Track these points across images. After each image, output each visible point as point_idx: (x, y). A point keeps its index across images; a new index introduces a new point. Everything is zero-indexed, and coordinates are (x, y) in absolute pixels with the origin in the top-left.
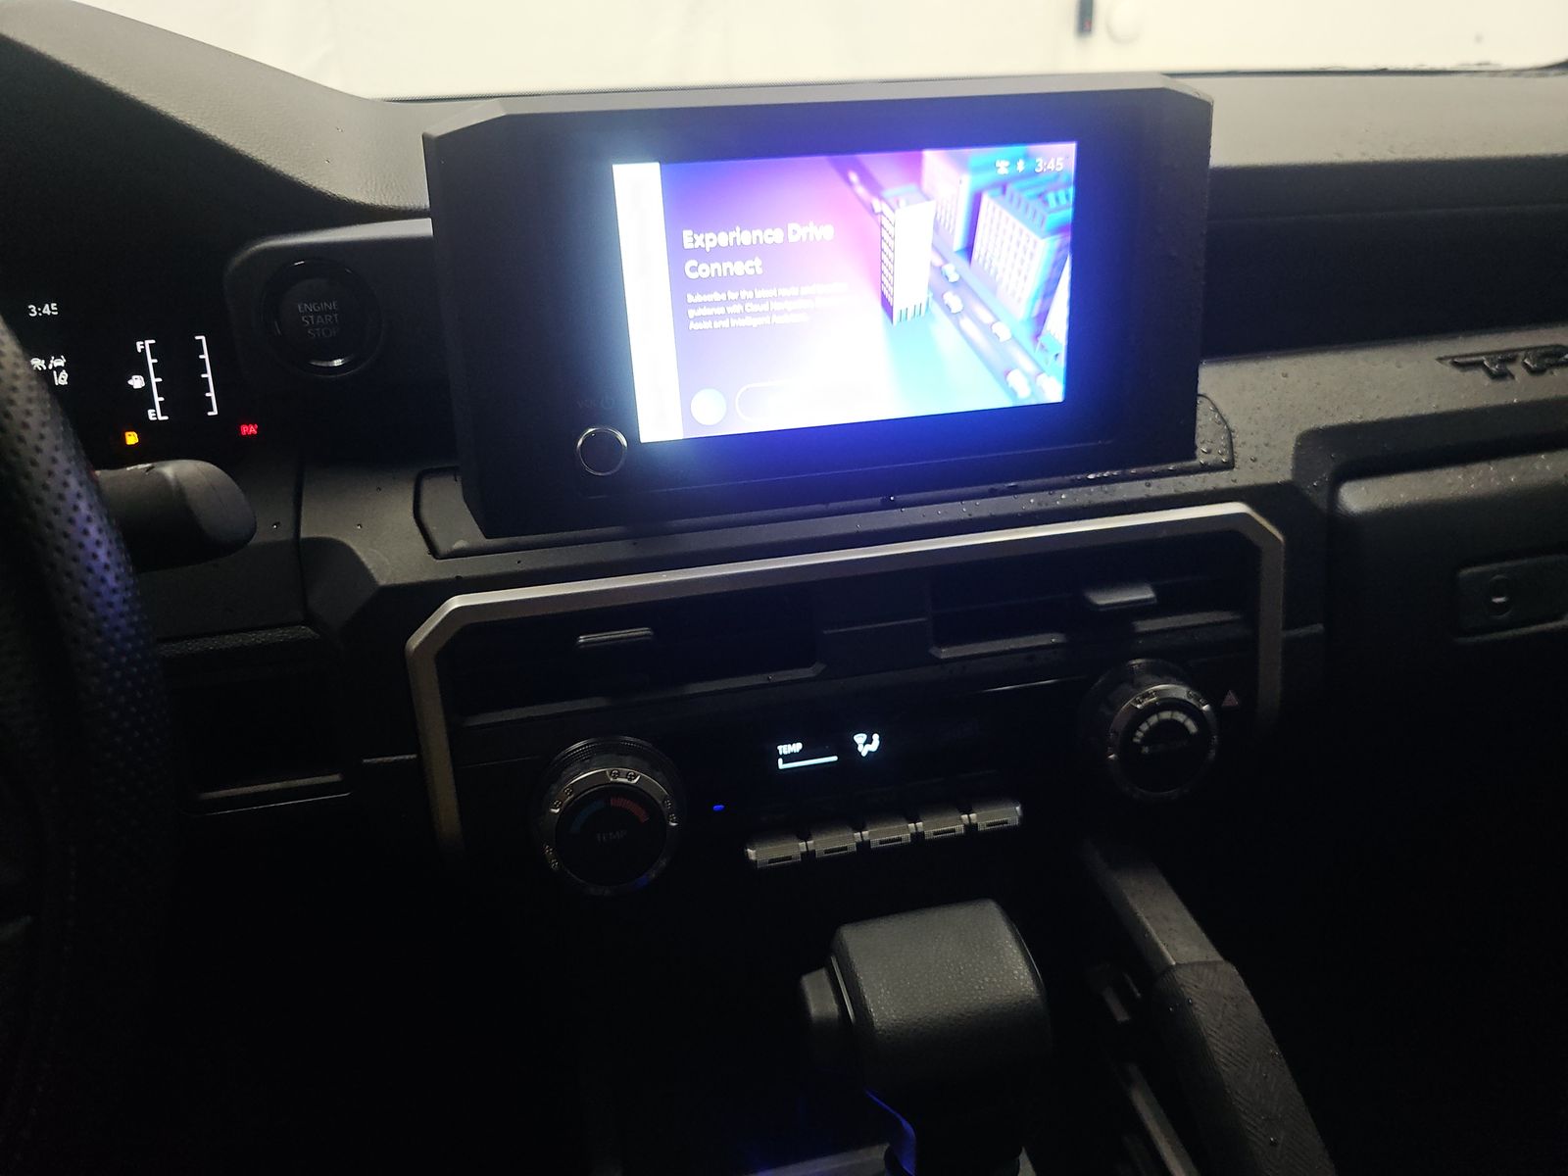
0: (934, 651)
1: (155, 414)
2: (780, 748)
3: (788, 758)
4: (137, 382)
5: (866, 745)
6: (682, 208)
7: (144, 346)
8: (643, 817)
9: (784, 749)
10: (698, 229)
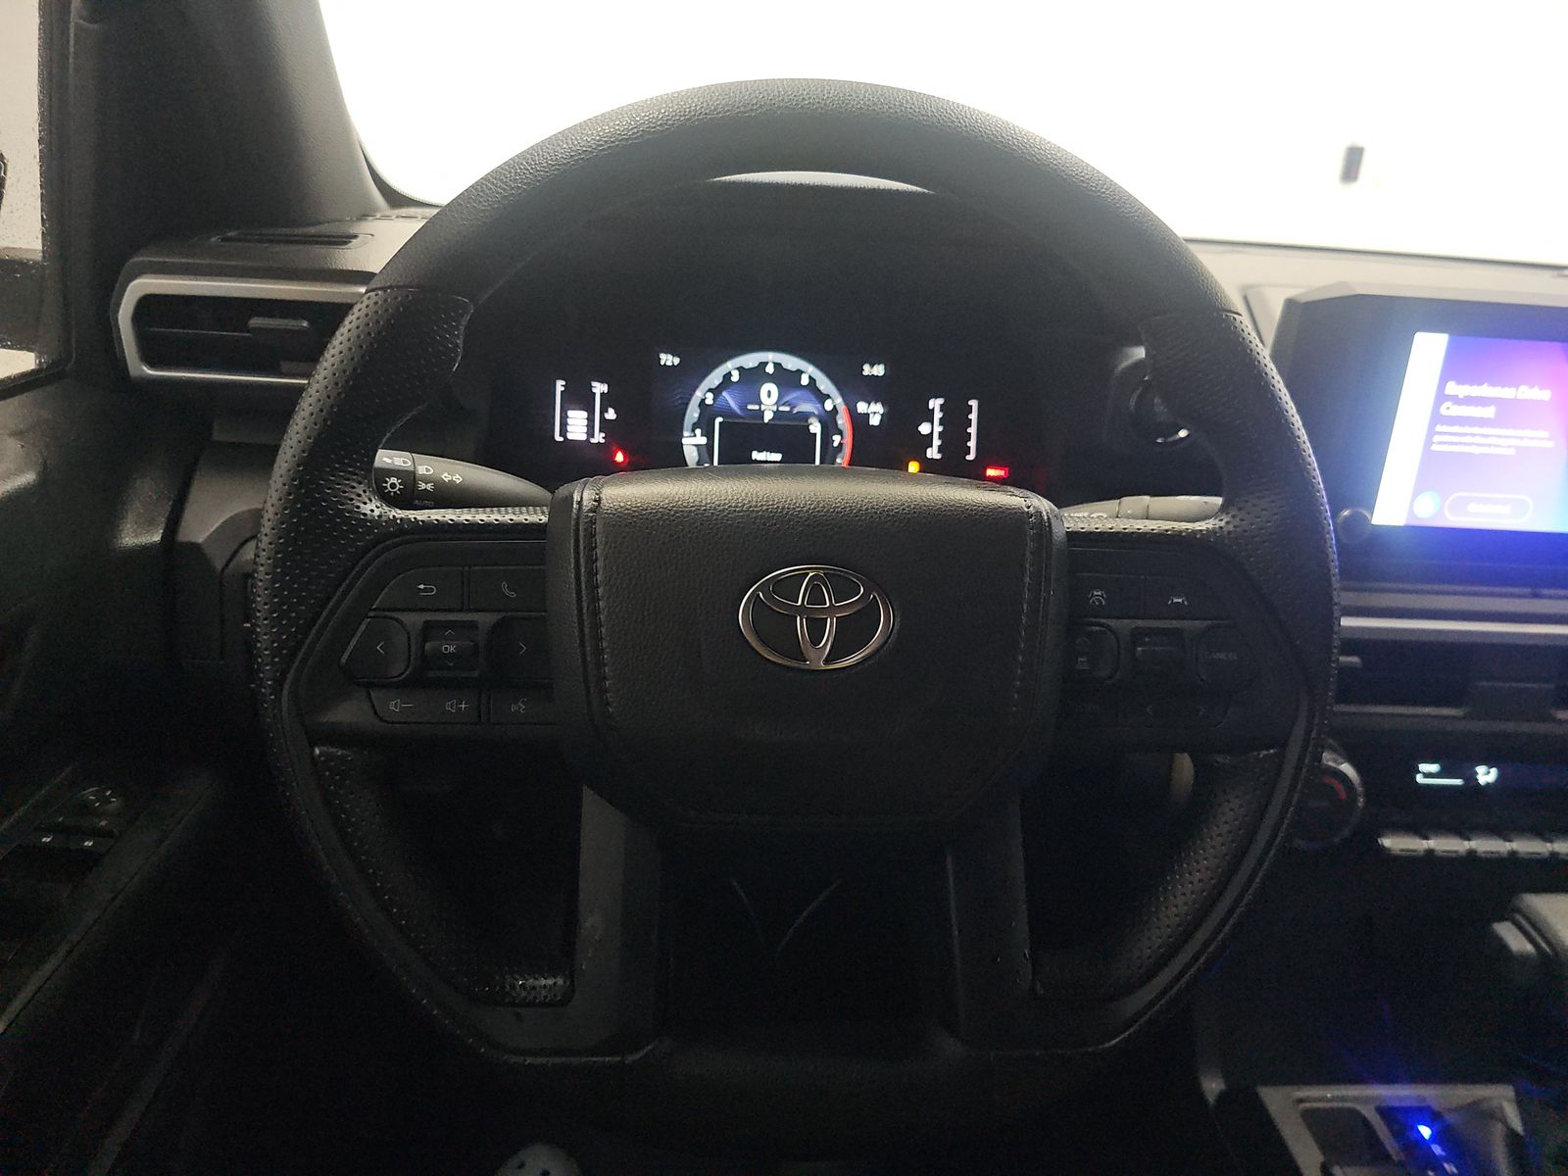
0: (1553, 711)
1: (933, 453)
2: (1420, 766)
3: (1427, 775)
4: (924, 429)
5: (1486, 775)
6: (1455, 367)
7: (935, 404)
8: (1343, 795)
9: (1424, 767)
10: (1460, 382)
